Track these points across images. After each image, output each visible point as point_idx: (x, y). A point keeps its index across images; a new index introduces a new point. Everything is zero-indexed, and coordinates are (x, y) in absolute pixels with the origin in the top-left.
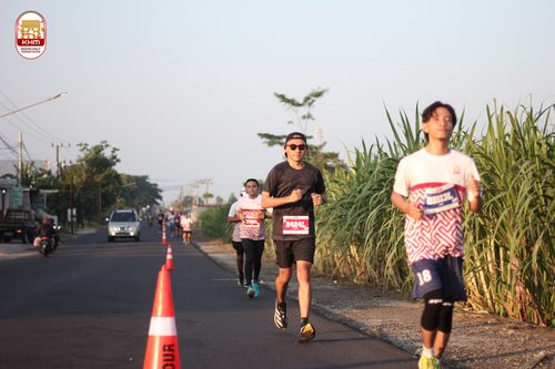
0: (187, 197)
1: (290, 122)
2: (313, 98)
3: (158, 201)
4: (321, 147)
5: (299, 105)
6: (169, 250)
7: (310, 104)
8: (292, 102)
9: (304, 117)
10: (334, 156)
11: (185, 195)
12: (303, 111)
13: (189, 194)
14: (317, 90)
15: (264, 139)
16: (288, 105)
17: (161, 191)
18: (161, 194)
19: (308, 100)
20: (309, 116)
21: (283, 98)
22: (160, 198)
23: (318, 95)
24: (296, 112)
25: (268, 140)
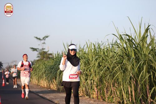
0: (10, 66)
1: (39, 45)
2: (45, 38)
3: (2, 67)
4: (48, 52)
5: (41, 40)
6: (4, 81)
7: (45, 40)
8: (39, 39)
9: (43, 43)
10: (51, 54)
11: (9, 65)
12: (43, 41)
13: (11, 65)
14: (46, 36)
15: (32, 49)
16: (38, 40)
17: (2, 64)
18: (2, 65)
19: (44, 39)
20: (44, 43)
21: (37, 38)
22: (2, 66)
23: (47, 37)
24: (41, 42)
25: (33, 50)
